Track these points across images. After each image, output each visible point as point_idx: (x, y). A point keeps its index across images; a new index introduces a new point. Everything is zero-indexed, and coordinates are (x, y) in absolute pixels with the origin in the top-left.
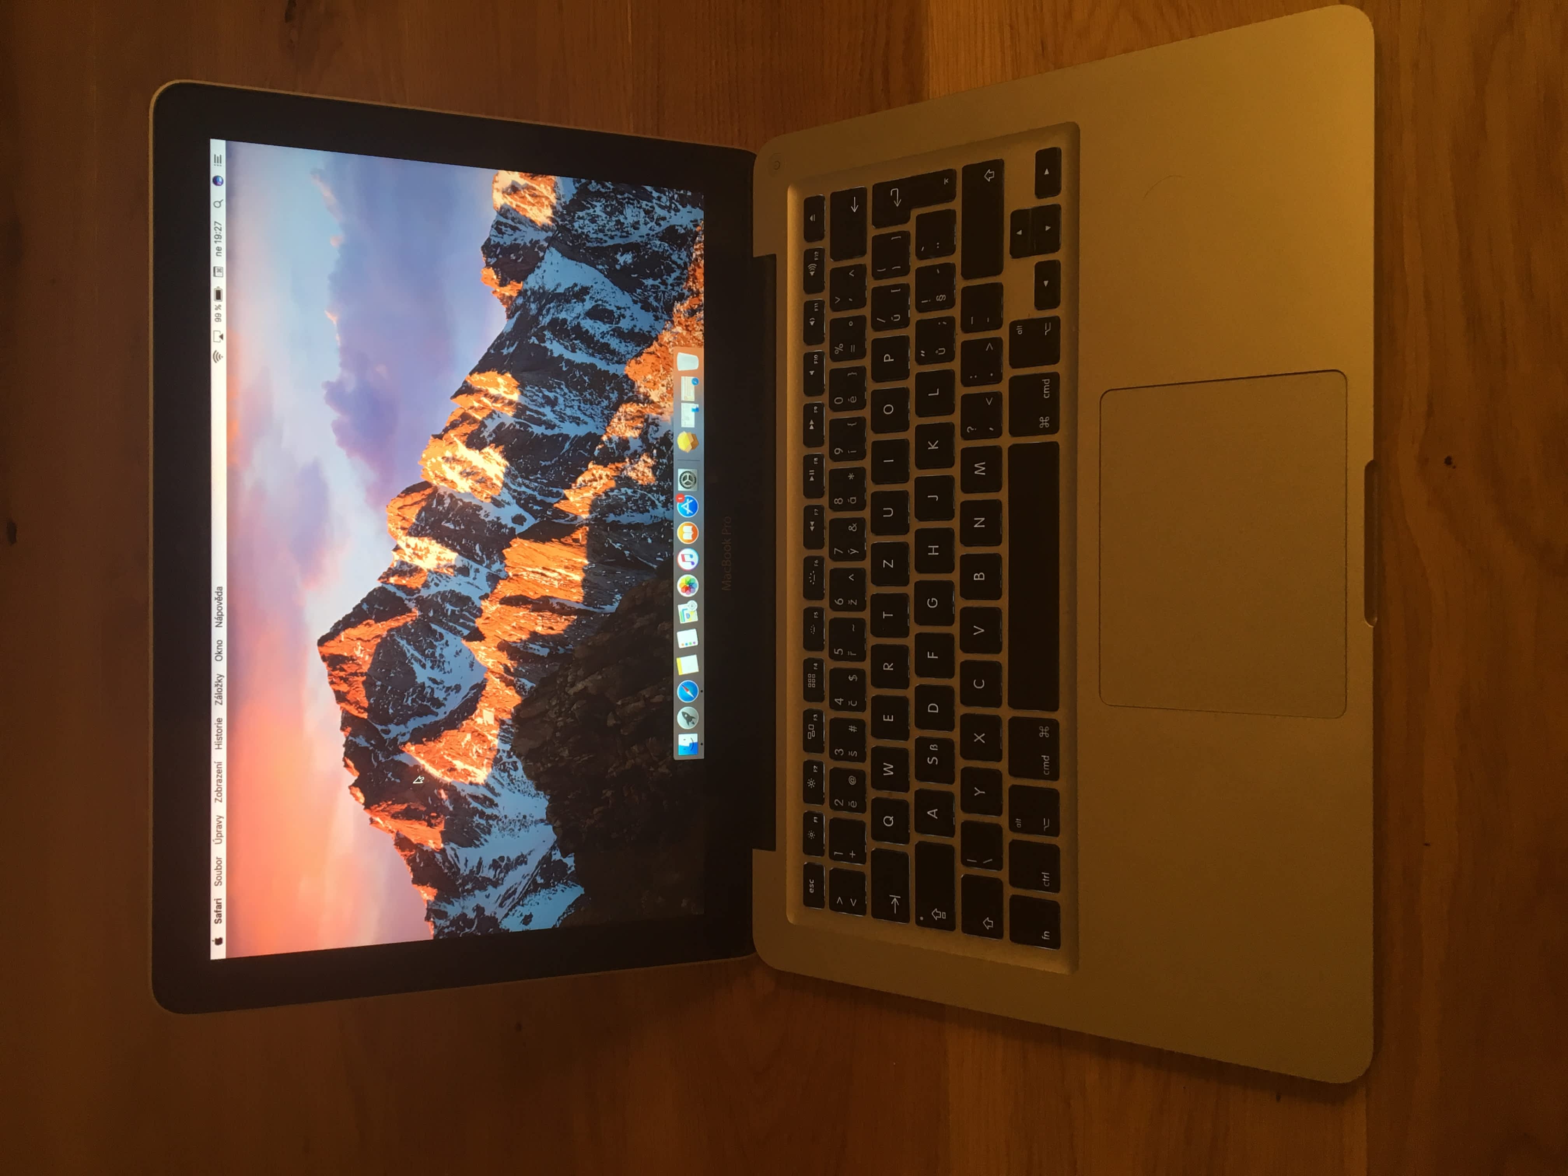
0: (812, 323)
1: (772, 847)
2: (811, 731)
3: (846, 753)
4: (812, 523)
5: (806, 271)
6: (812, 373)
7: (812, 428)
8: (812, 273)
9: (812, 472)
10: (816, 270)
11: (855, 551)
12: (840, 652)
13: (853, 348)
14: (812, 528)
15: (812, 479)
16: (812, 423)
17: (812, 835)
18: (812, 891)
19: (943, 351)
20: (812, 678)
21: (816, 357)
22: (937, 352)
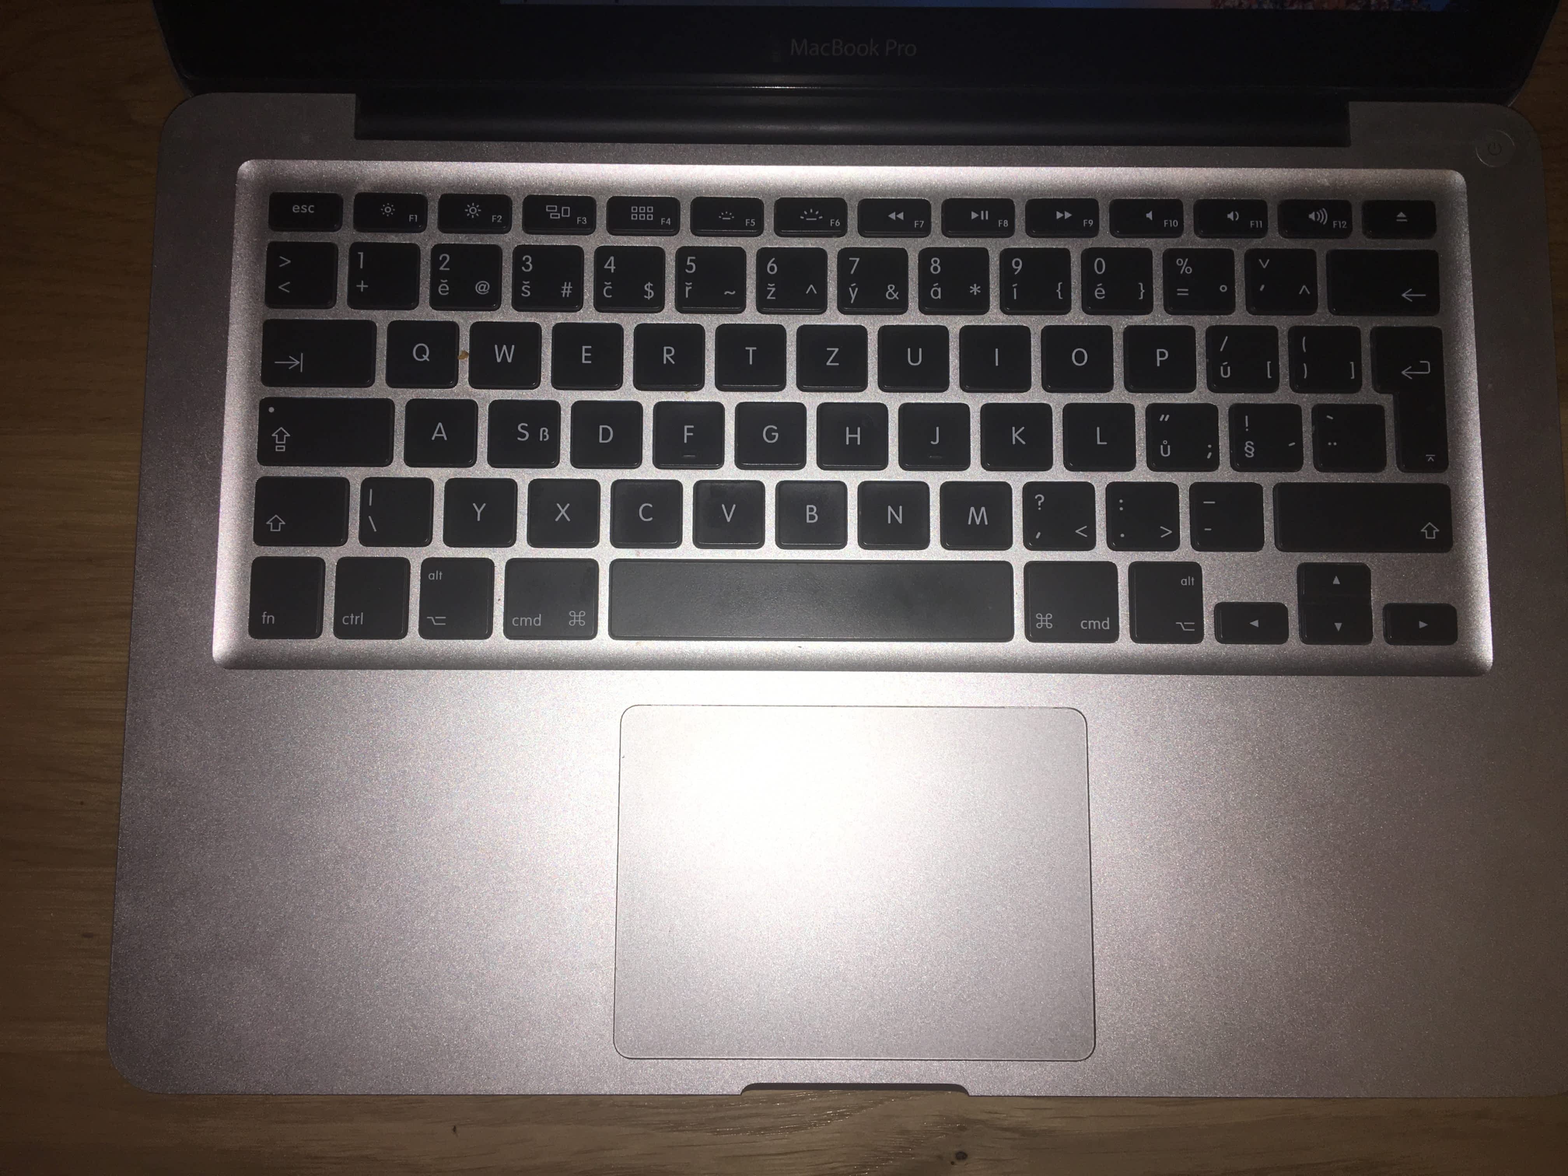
0: (1231, 216)
1: (362, 134)
2: (559, 211)
3: (527, 276)
4: (901, 216)
5: (1315, 205)
6: (1150, 215)
7: (1059, 215)
8: (1312, 216)
9: (985, 215)
10: (1316, 223)
11: (853, 297)
12: (691, 268)
13: (1183, 292)
14: (893, 216)
15: (974, 215)
16: (1067, 215)
17: (388, 210)
18: (295, 209)
19: (1166, 452)
20: (645, 214)
21: (1175, 223)
22: (1165, 442)
